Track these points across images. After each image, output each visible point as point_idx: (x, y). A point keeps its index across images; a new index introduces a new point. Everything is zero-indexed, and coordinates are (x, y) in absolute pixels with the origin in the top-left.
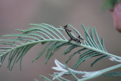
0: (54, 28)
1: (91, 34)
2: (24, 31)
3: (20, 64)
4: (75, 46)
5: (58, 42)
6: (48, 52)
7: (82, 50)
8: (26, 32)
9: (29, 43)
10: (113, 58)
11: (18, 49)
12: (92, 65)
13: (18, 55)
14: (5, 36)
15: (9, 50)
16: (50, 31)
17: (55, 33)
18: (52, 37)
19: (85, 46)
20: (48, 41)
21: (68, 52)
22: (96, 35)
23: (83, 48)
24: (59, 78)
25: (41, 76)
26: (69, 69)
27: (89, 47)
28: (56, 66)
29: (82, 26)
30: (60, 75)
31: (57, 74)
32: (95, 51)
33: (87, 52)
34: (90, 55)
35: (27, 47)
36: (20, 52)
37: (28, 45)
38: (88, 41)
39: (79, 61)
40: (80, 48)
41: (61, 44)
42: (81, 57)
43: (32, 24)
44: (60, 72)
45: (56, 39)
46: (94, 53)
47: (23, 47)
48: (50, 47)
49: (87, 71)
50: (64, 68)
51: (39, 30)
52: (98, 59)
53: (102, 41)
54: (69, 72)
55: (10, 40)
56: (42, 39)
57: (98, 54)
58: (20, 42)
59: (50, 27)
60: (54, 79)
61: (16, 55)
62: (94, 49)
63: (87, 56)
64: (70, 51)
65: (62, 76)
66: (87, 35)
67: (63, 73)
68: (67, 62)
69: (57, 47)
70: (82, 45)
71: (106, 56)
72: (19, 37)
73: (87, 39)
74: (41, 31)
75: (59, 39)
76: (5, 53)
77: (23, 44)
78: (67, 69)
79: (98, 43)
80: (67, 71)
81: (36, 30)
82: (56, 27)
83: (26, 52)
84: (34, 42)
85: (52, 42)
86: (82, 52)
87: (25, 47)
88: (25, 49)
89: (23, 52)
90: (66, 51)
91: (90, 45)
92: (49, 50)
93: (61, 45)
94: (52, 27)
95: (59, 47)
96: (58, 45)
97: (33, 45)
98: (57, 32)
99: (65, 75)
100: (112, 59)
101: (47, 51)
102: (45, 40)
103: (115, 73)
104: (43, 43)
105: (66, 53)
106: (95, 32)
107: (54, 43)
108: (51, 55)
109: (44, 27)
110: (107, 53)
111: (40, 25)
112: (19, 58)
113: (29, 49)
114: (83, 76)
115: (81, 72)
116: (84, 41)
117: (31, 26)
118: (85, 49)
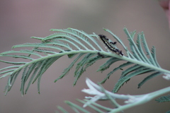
0: (86, 35)
1: (138, 42)
2: (43, 39)
3: (38, 85)
4: (115, 59)
5: (91, 54)
6: (78, 68)
7: (124, 64)
8: (46, 41)
9: (50, 56)
11: (34, 64)
12: (139, 85)
13: (35, 73)
14: (16, 46)
15: (21, 66)
16: (79, 39)
17: (86, 41)
18: (82, 48)
19: (129, 59)
20: (77, 54)
21: (106, 68)
22: (144, 44)
23: (126, 62)
24: (92, 104)
25: (66, 102)
26: (107, 92)
27: (135, 60)
28: (88, 88)
29: (125, 31)
30: (94, 100)
31: (90, 99)
33: (132, 67)
34: (136, 72)
35: (47, 61)
36: (37, 68)
37: (49, 59)
38: (133, 53)
39: (122, 81)
40: (122, 63)
42: (124, 75)
43: (54, 30)
44: (93, 96)
45: (88, 50)
46: (142, 68)
47: (41, 62)
48: (80, 61)
49: (131, 95)
50: (98, 90)
51: (64, 38)
52: (148, 77)
53: (153, 51)
54: (107, 96)
55: (23, 52)
56: (69, 51)
57: (148, 70)
58: (37, 54)
59: (80, 34)
60: (85, 106)
61: (33, 72)
62: (141, 63)
63: (133, 74)
64: (108, 67)
65: (97, 102)
66: (132, 44)
67: (98, 98)
68: (104, 82)
69: (91, 61)
70: (124, 57)
71: (158, 73)
72: (36, 48)
73: (132, 49)
74: (67, 39)
75: (92, 49)
76: (17, 69)
77: (42, 58)
78: (103, 92)
79: (148, 54)
80: (103, 95)
81: (60, 37)
82: (89, 33)
83: (46, 68)
84: (57, 54)
85: (82, 54)
86: (125, 68)
87: (44, 61)
88: (45, 64)
89: (42, 68)
90: (104, 67)
91: (136, 57)
92: (78, 64)
93: (95, 59)
94: (83, 33)
95: (93, 60)
97: (56, 58)
98: (89, 40)
99: (100, 101)
102: (73, 51)
104: (70, 56)
105: (103, 70)
106: (142, 39)
107: (87, 55)
108: (82, 71)
109: (71, 33)
110: (160, 69)
111: (66, 31)
112: (37, 77)
113: (50, 64)
114: (126, 102)
115: (122, 96)
116: (128, 52)
117: (53, 32)
118: (129, 63)
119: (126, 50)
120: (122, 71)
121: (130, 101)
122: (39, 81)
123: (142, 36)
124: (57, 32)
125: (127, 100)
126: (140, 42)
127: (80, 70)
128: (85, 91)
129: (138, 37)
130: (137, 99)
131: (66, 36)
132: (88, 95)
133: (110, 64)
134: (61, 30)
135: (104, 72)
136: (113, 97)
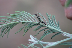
0: (30, 15)
1: (52, 19)
3: (8, 34)
4: (42, 26)
5: (32, 23)
6: (25, 29)
7: (46, 28)
8: (13, 16)
9: (14, 22)
10: (65, 34)
11: (8, 25)
12: (52, 38)
13: (7, 29)
16: (27, 16)
18: (28, 20)
19: (48, 26)
20: (26, 22)
21: (38, 29)
22: (55, 20)
23: (47, 27)
24: (32, 46)
25: (22, 45)
27: (51, 27)
28: (31, 39)
29: (47, 14)
30: (33, 44)
31: (31, 44)
32: (54, 30)
34: (51, 32)
36: (8, 27)
37: (14, 24)
38: (50, 24)
39: (44, 35)
40: (45, 28)
41: (34, 24)
42: (45, 33)
43: (17, 12)
44: (33, 42)
45: (31, 21)
48: (27, 26)
49: (49, 42)
50: (35, 40)
51: (21, 15)
53: (58, 23)
56: (23, 21)
58: (9, 21)
60: (29, 46)
62: (53, 28)
63: (49, 33)
64: (39, 29)
66: (50, 20)
67: (35, 43)
69: (31, 26)
70: (46, 25)
71: (60, 33)
72: (9, 19)
73: (49, 22)
77: (11, 23)
79: (56, 25)
80: (37, 42)
81: (19, 15)
84: (18, 22)
86: (46, 30)
88: (12, 26)
89: (11, 27)
90: (37, 29)
91: (51, 26)
92: (26, 27)
93: (33, 25)
94: (29, 14)
95: (32, 26)
96: (32, 25)
97: (17, 24)
98: (31, 17)
100: (64, 35)
102: (25, 21)
103: (66, 43)
104: (23, 23)
105: (36, 30)
106: (54, 18)
107: (30, 23)
108: (27, 30)
109: (24, 13)
110: (61, 31)
111: (22, 12)
112: (8, 31)
113: (14, 26)
114: (47, 45)
116: (48, 23)
117: (17, 13)
118: (48, 28)
119: (47, 23)
120: (44, 31)
121: (49, 45)
122: (8, 33)
123: (54, 17)
124: (18, 12)
125: (47, 44)
126: (53, 19)
127: (26, 30)
129: (52, 17)
130: (51, 44)
131: (22, 15)
132: (31, 42)
133: (39, 28)
134: (20, 12)
135: (36, 31)
136: (41, 43)
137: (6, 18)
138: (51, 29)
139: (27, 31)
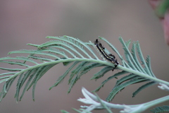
0: (81, 43)
1: (133, 51)
2: (39, 46)
3: (33, 92)
4: (110, 68)
5: (86, 62)
6: (72, 76)
7: (119, 73)
8: (42, 48)
9: (45, 63)
10: (164, 85)
11: (30, 71)
12: (134, 94)
13: (29, 80)
14: (12, 52)
15: (17, 73)
16: (75, 47)
17: (82, 50)
18: (78, 56)
19: (125, 68)
20: (72, 61)
22: (139, 53)
23: (121, 71)
25: (62, 111)
26: (103, 101)
27: (130, 70)
28: (83, 97)
29: (120, 39)
30: (90, 109)
31: (85, 108)
32: (138, 76)
33: (127, 76)
34: (131, 81)
35: (42, 68)
36: (32, 76)
37: (45, 66)
38: (128, 62)
39: (116, 90)
41: (90, 64)
42: (119, 84)
43: (50, 37)
44: (89, 105)
45: (84, 59)
46: (137, 78)
47: (37, 69)
48: (74, 69)
49: (126, 104)
50: (94, 100)
51: (60, 45)
52: (143, 87)
53: (147, 60)
54: (102, 105)
55: (19, 58)
56: (65, 58)
57: (143, 79)
58: (33, 61)
59: (76, 41)
62: (136, 72)
63: (128, 83)
64: (103, 75)
65: (92, 111)
66: (127, 53)
67: (94, 107)
68: (98, 90)
69: (85, 69)
70: (119, 66)
71: (153, 82)
72: (32, 55)
73: (127, 58)
74: (63, 46)
75: (88, 58)
76: (12, 76)
77: (38, 65)
78: (98, 101)
79: (143, 64)
80: (98, 104)
81: (56, 45)
82: (84, 42)
83: (41, 76)
84: (53, 61)
85: (78, 62)
86: (120, 77)
87: (40, 69)
88: (40, 72)
89: (37, 75)
90: (98, 75)
91: (131, 66)
92: (73, 72)
93: (90, 67)
94: (79, 41)
95: (88, 68)
97: (51, 66)
98: (84, 48)
99: (96, 109)
100: (161, 87)
101: (70, 74)
102: (69, 59)
104: (65, 63)
105: (97, 78)
106: (138, 49)
107: (81, 63)
108: (77, 79)
109: (67, 41)
110: (155, 79)
111: (62, 38)
112: (32, 84)
113: (45, 71)
114: (122, 111)
115: (118, 105)
116: (123, 61)
117: (49, 40)
118: (124, 72)
119: (122, 59)
120: (116, 80)
121: (126, 110)
122: (34, 88)
123: (137, 45)
124: (53, 39)
125: (123, 109)
127: (74, 78)
128: (81, 100)
129: (133, 46)
130: (132, 109)
131: (62, 44)
132: (84, 104)
133: (105, 73)
134: (57, 38)
135: (98, 80)
136: (108, 107)
137: (25, 55)
138: (131, 75)
139: (75, 82)
